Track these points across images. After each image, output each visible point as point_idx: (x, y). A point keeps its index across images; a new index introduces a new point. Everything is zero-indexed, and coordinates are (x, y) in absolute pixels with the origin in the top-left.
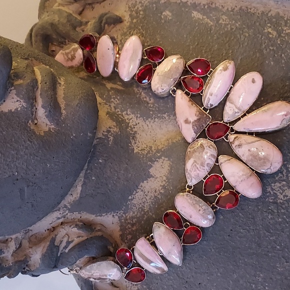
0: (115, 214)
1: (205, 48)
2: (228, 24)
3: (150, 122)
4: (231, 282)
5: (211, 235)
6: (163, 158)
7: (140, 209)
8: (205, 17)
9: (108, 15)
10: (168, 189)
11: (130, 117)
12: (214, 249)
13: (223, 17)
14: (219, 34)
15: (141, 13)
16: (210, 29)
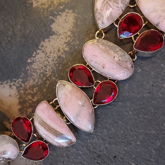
0: (12, 84)
4: (154, 151)
5: (127, 94)
6: (67, 10)
7: (42, 75)
10: (73, 45)
12: (131, 110)
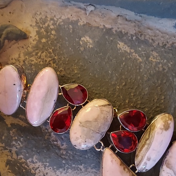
1: (134, 91)
2: (159, 63)
3: (61, 173)
8: (132, 51)
9: (9, 29)
11: (37, 165)
13: (153, 53)
14: (150, 74)
15: (53, 32)
16: (140, 67)
